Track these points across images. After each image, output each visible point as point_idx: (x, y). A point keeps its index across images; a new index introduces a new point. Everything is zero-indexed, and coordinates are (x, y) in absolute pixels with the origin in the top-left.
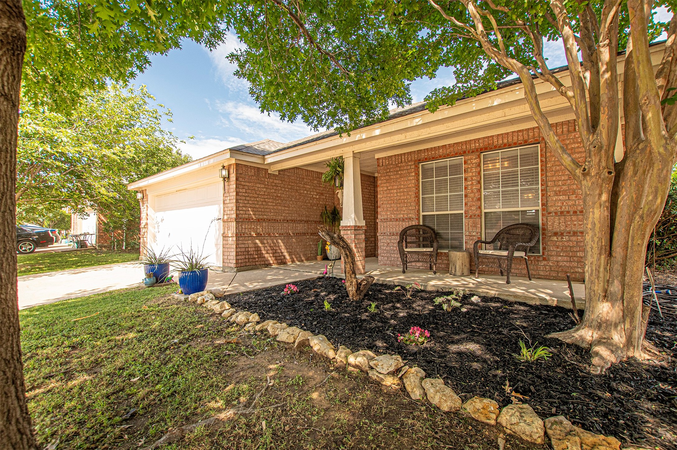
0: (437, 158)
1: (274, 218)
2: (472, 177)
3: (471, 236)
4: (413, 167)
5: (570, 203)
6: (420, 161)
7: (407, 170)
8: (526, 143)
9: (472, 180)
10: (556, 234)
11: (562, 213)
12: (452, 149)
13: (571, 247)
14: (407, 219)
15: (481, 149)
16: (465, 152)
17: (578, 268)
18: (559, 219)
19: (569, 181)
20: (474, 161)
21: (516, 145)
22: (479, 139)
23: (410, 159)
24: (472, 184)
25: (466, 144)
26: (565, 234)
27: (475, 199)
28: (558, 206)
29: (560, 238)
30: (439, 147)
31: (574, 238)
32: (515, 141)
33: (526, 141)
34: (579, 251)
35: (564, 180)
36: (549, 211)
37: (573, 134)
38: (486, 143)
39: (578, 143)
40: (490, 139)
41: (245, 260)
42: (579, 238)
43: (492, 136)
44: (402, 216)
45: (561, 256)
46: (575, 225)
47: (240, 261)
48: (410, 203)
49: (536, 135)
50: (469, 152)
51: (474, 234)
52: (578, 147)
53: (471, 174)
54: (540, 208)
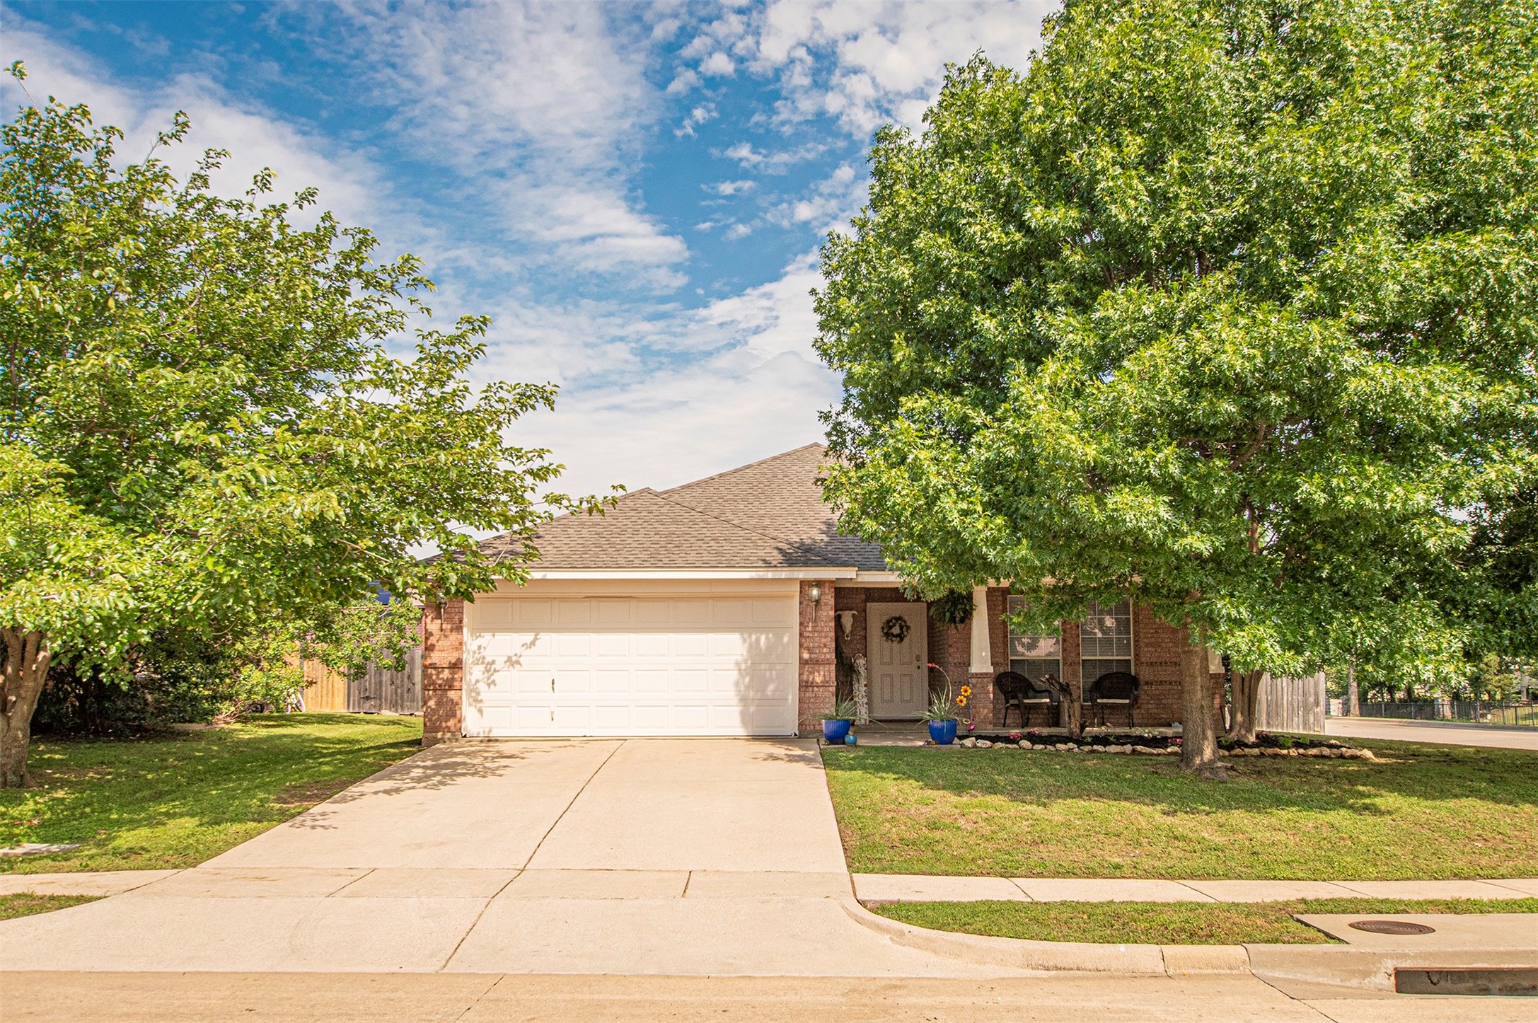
4: (1000, 599)
5: (1157, 655)
7: (993, 601)
11: (1152, 663)
13: (1157, 695)
17: (1163, 713)
18: (1149, 669)
24: (1071, 628)
26: (1153, 683)
27: (1074, 645)
28: (1148, 657)
29: (1149, 687)
31: (1160, 687)
34: (1164, 699)
36: (1142, 661)
42: (1163, 686)
46: (1160, 675)
54: (1132, 657)
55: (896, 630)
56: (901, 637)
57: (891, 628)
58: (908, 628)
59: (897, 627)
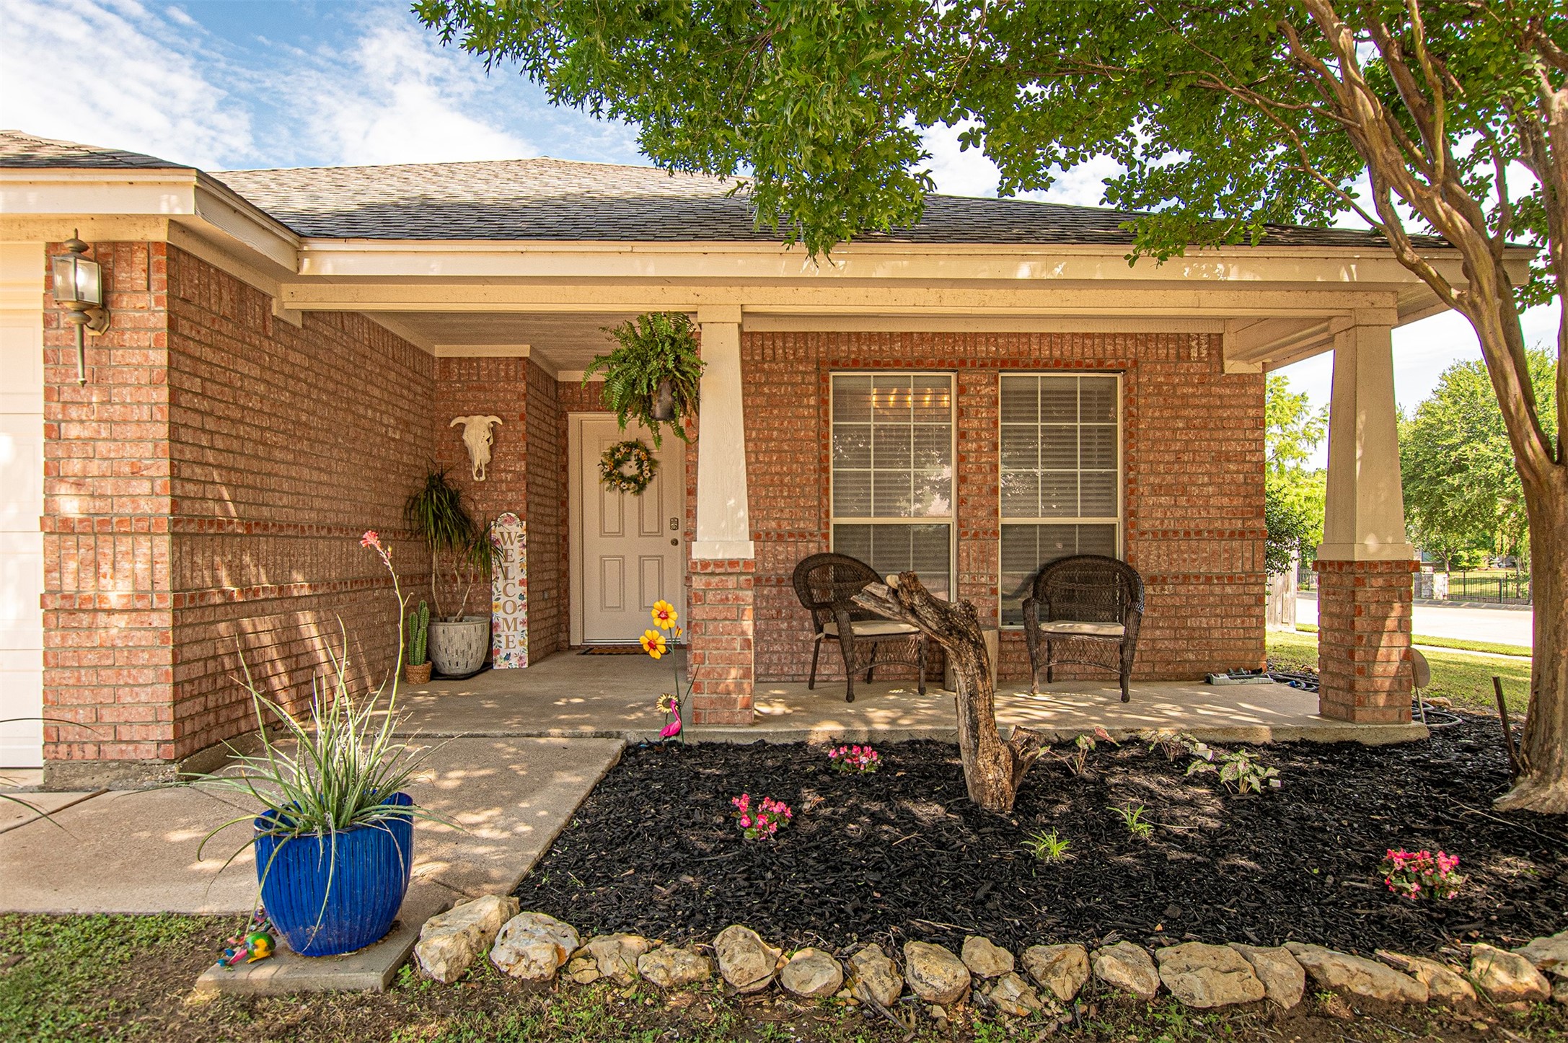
0: (888, 364)
1: (292, 515)
2: (978, 431)
3: (974, 585)
4: (813, 378)
5: (1179, 513)
6: (836, 365)
7: (794, 385)
8: (1100, 366)
9: (979, 439)
10: (1153, 580)
11: (1165, 533)
12: (927, 348)
13: (1177, 607)
14: (791, 535)
15: (1004, 363)
16: (963, 363)
17: (1188, 651)
18: (1159, 548)
19: (1177, 466)
20: (985, 391)
21: (1080, 366)
22: (996, 336)
23: (801, 353)
24: (979, 449)
25: (964, 341)
26: (1169, 580)
27: (985, 489)
28: (1157, 519)
29: (1158, 589)
30: (891, 334)
31: (1182, 590)
32: (1078, 356)
33: (1100, 363)
34: (1191, 616)
35: (1168, 463)
36: (1142, 529)
37: (1186, 365)
38: (1013, 349)
39: (1193, 385)
40: (1024, 340)
41: (205, 719)
42: (1191, 588)
43: (1028, 335)
44: (774, 524)
45: (1159, 628)
46: (1185, 560)
47: (188, 727)
48: (802, 486)
49: (1120, 353)
50: (973, 364)
51: (983, 580)
52: (1193, 395)
53: (975, 423)
54: (1118, 520)
55: (630, 469)
56: (640, 485)
57: (618, 463)
58: (653, 463)
59: (633, 462)
